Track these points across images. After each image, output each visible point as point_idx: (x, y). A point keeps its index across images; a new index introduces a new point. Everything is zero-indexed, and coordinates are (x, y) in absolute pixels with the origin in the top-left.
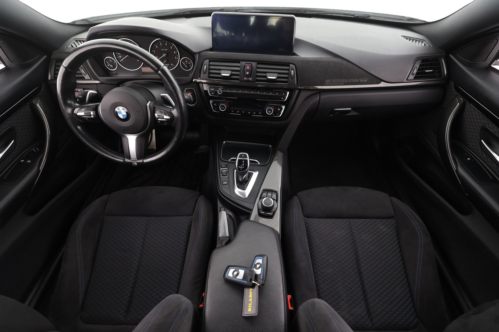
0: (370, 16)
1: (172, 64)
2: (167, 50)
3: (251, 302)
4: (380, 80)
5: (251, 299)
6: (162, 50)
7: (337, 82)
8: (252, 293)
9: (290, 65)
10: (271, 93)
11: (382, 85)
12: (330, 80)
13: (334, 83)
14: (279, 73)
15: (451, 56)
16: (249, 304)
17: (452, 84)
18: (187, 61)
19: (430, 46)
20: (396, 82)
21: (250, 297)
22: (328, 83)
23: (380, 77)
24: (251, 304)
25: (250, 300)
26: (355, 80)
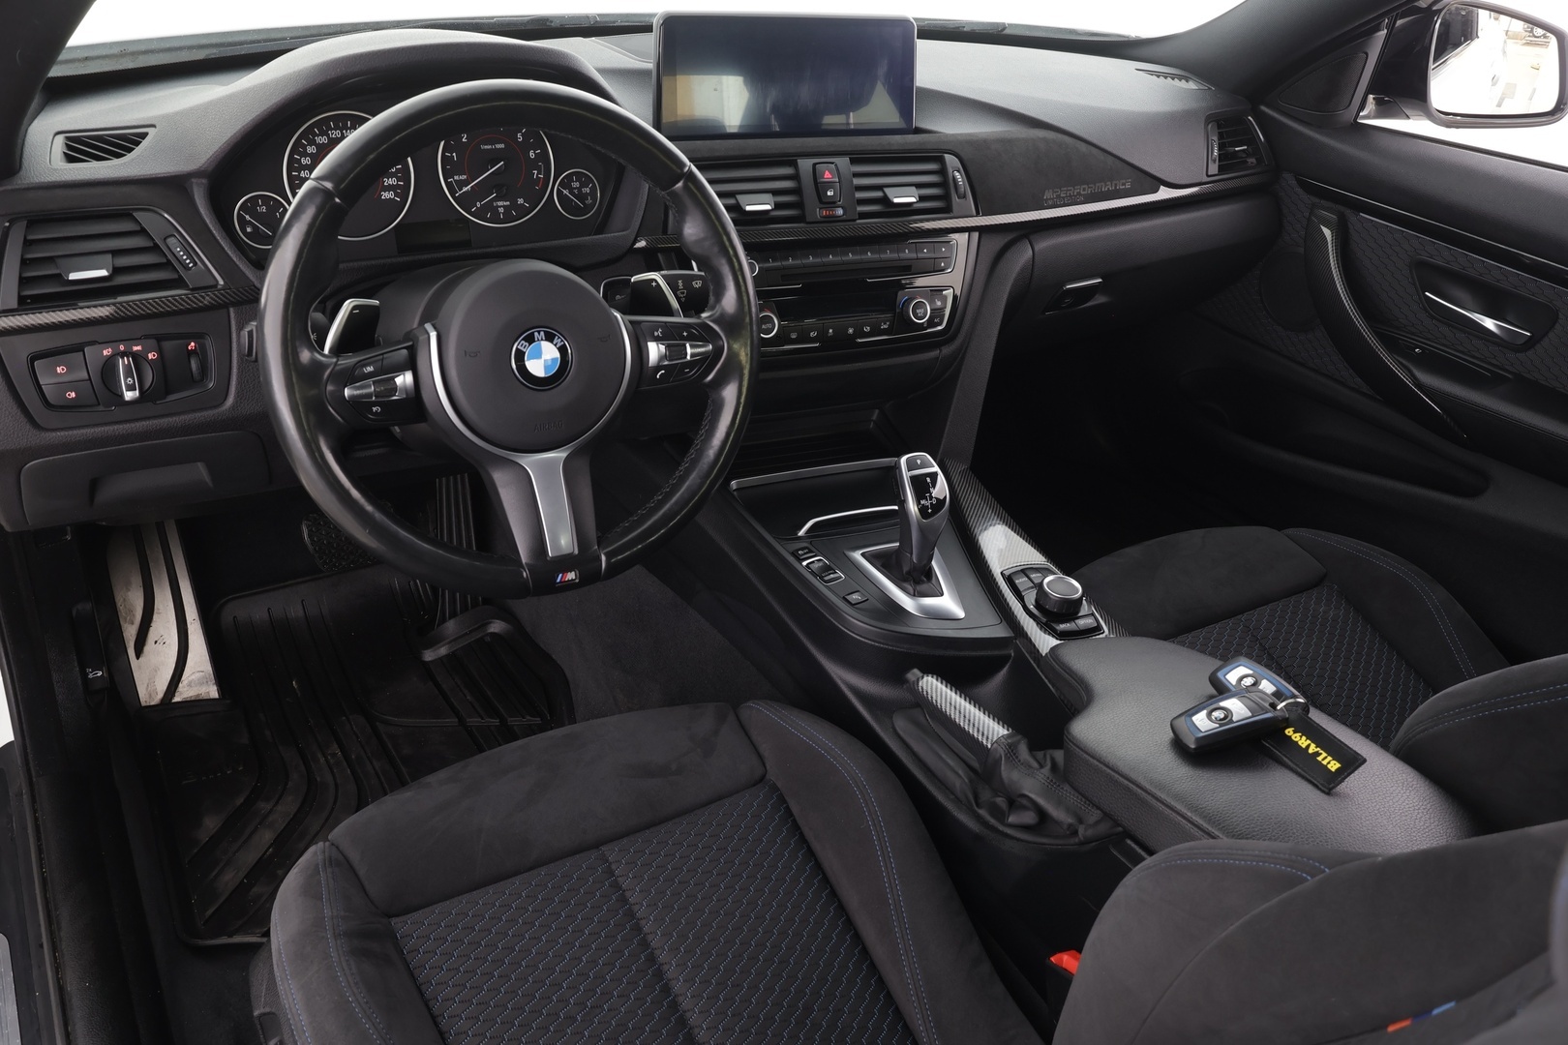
0: (1004, 29)
1: (520, 201)
2: (502, 146)
3: (1321, 751)
4: (1156, 182)
5: (1313, 746)
6: (486, 147)
7: (1070, 196)
8: (1301, 737)
9: (946, 155)
10: (907, 251)
11: (1164, 194)
12: (1054, 192)
13: (1063, 198)
14: (919, 186)
15: (1263, 108)
16: (1320, 759)
17: (1289, 179)
18: (577, 185)
19: (1209, 89)
20: (1188, 182)
21: (1304, 746)
22: (1050, 199)
23: (1155, 174)
24: (1324, 755)
25: (1313, 749)
26: (1106, 185)
